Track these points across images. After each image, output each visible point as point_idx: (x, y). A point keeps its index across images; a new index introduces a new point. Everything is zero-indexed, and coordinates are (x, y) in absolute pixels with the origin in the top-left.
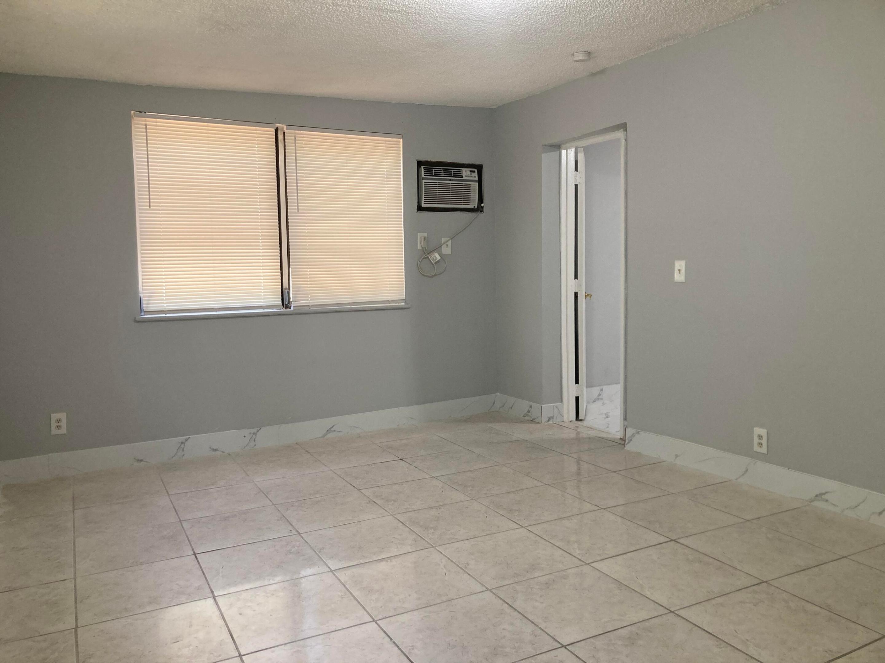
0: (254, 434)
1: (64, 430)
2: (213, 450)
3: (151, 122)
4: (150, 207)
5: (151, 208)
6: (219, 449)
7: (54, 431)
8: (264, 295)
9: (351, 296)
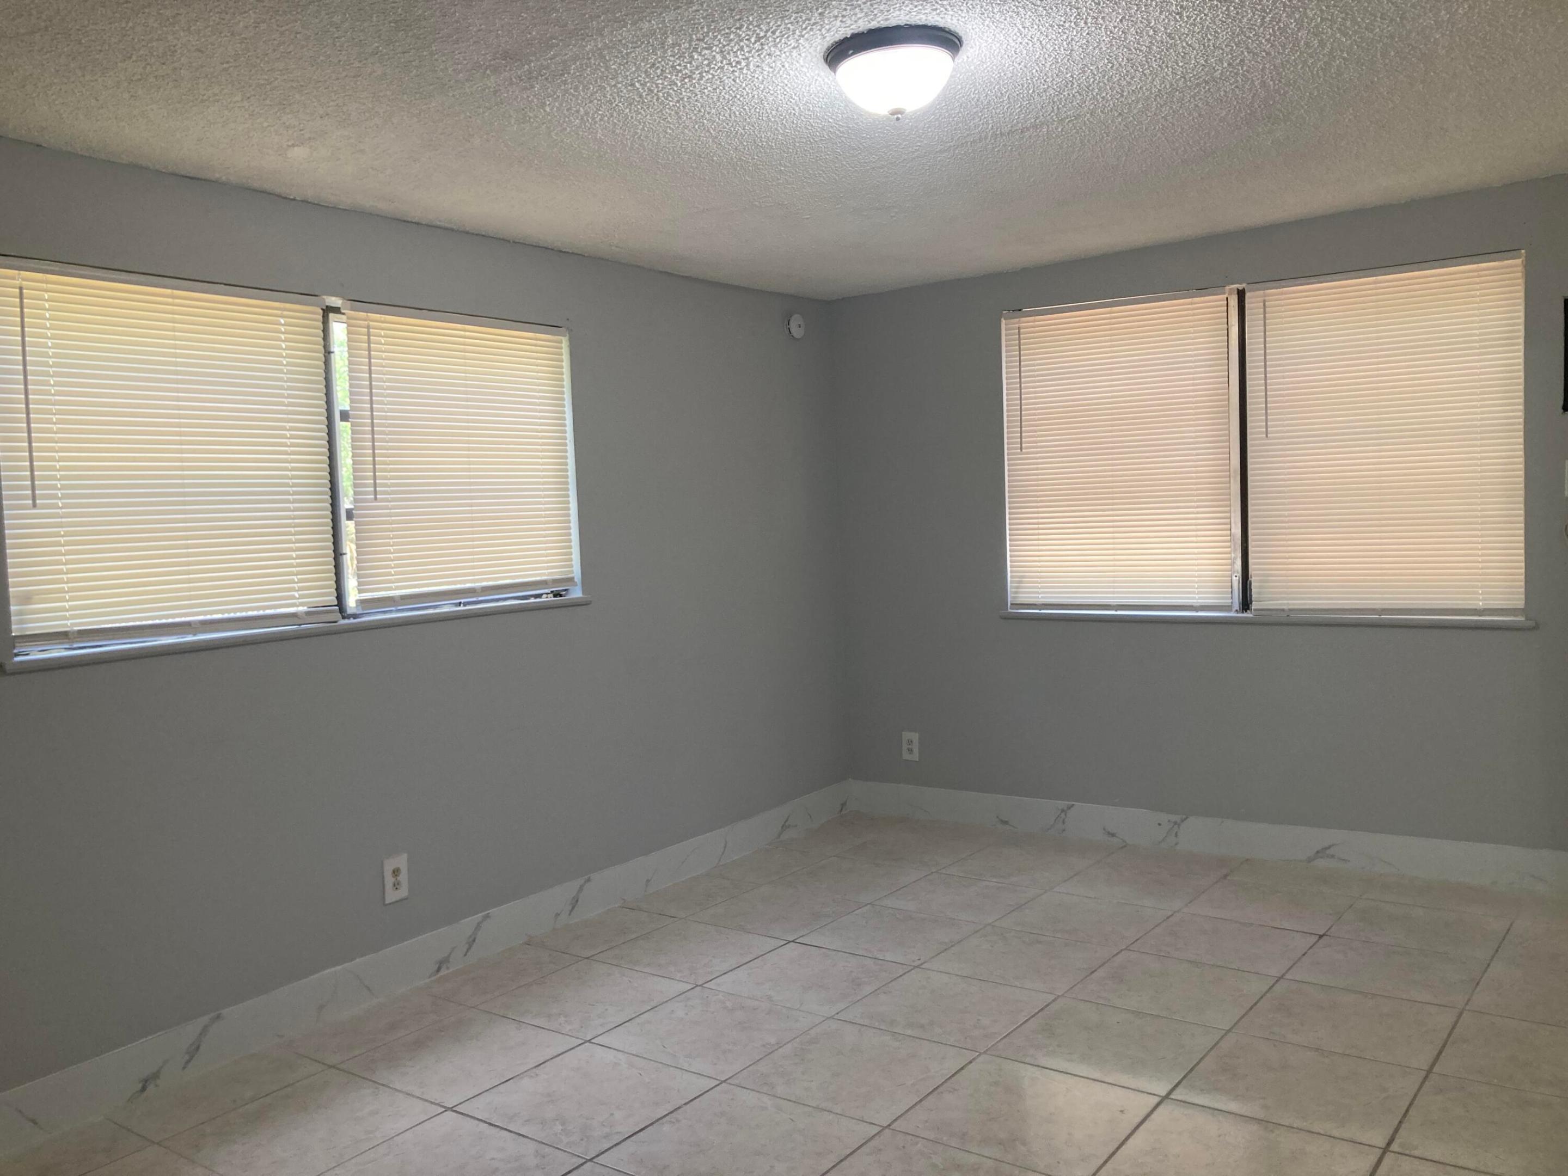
0: (1175, 823)
1: (915, 757)
2: (1109, 833)
3: (1027, 323)
4: (1021, 450)
5: (1023, 450)
6: (1117, 835)
7: (906, 756)
8: (1199, 587)
9: (1380, 596)
